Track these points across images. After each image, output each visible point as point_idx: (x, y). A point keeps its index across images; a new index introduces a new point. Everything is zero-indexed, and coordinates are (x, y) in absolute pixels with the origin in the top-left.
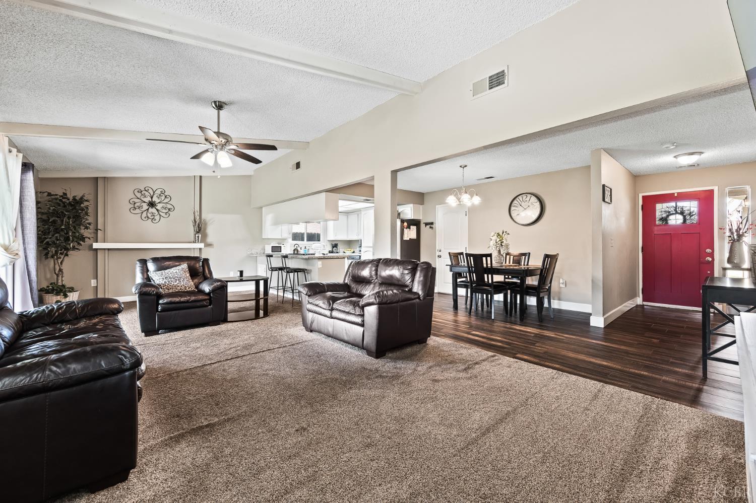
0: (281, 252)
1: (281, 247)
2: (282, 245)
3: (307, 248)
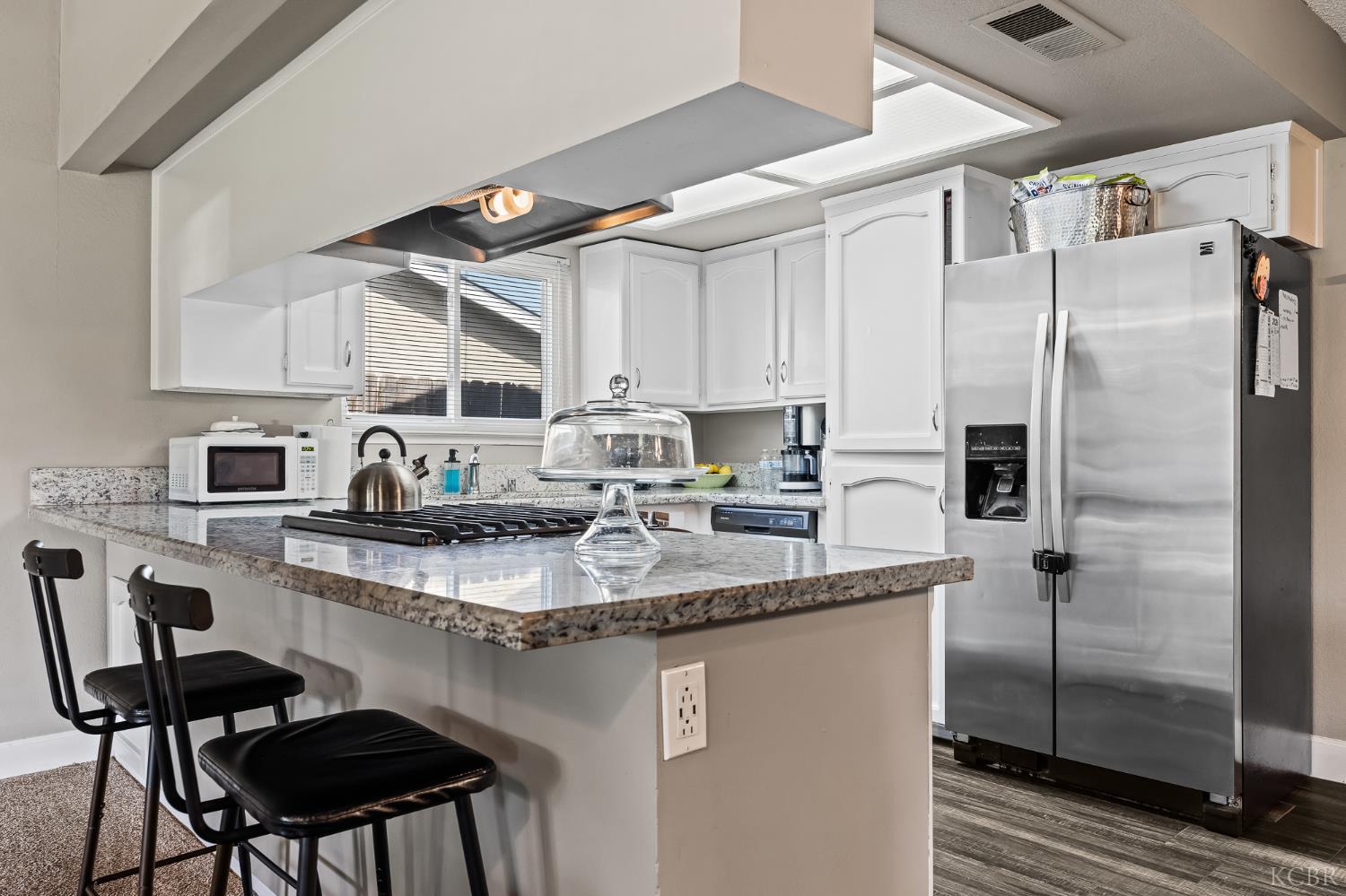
0: (280, 486)
1: (280, 451)
2: (291, 444)
3: (465, 458)
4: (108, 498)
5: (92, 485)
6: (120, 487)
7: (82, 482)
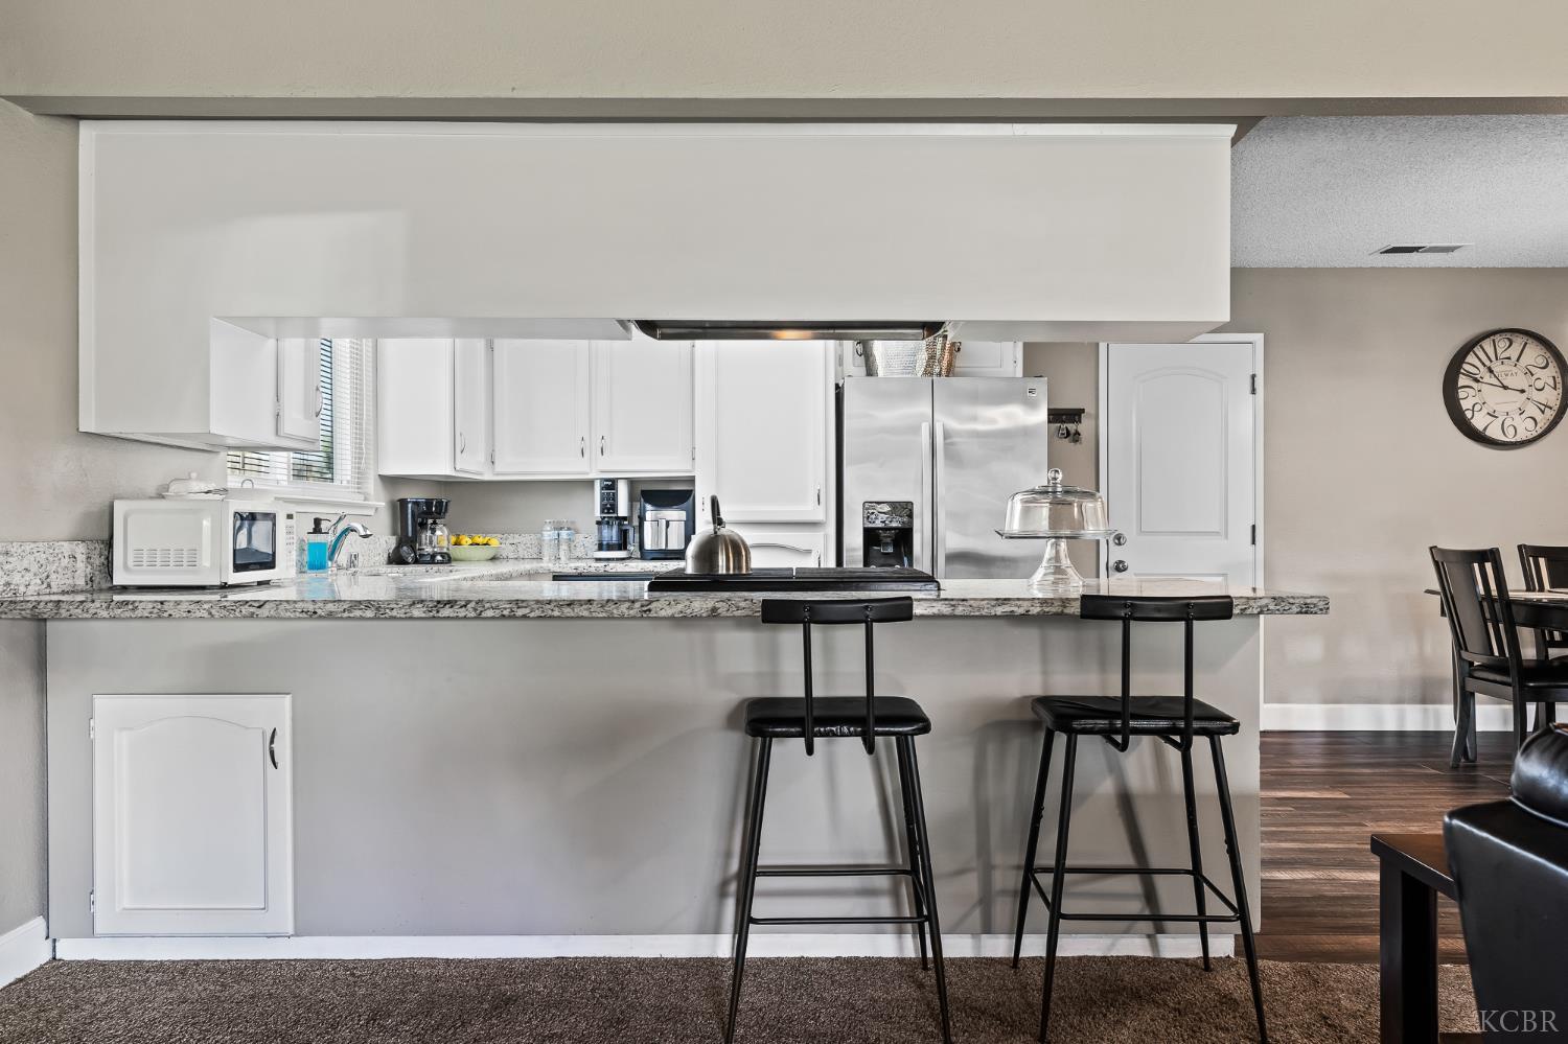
4: (49, 586)
5: (34, 568)
6: (59, 570)
7: (25, 564)
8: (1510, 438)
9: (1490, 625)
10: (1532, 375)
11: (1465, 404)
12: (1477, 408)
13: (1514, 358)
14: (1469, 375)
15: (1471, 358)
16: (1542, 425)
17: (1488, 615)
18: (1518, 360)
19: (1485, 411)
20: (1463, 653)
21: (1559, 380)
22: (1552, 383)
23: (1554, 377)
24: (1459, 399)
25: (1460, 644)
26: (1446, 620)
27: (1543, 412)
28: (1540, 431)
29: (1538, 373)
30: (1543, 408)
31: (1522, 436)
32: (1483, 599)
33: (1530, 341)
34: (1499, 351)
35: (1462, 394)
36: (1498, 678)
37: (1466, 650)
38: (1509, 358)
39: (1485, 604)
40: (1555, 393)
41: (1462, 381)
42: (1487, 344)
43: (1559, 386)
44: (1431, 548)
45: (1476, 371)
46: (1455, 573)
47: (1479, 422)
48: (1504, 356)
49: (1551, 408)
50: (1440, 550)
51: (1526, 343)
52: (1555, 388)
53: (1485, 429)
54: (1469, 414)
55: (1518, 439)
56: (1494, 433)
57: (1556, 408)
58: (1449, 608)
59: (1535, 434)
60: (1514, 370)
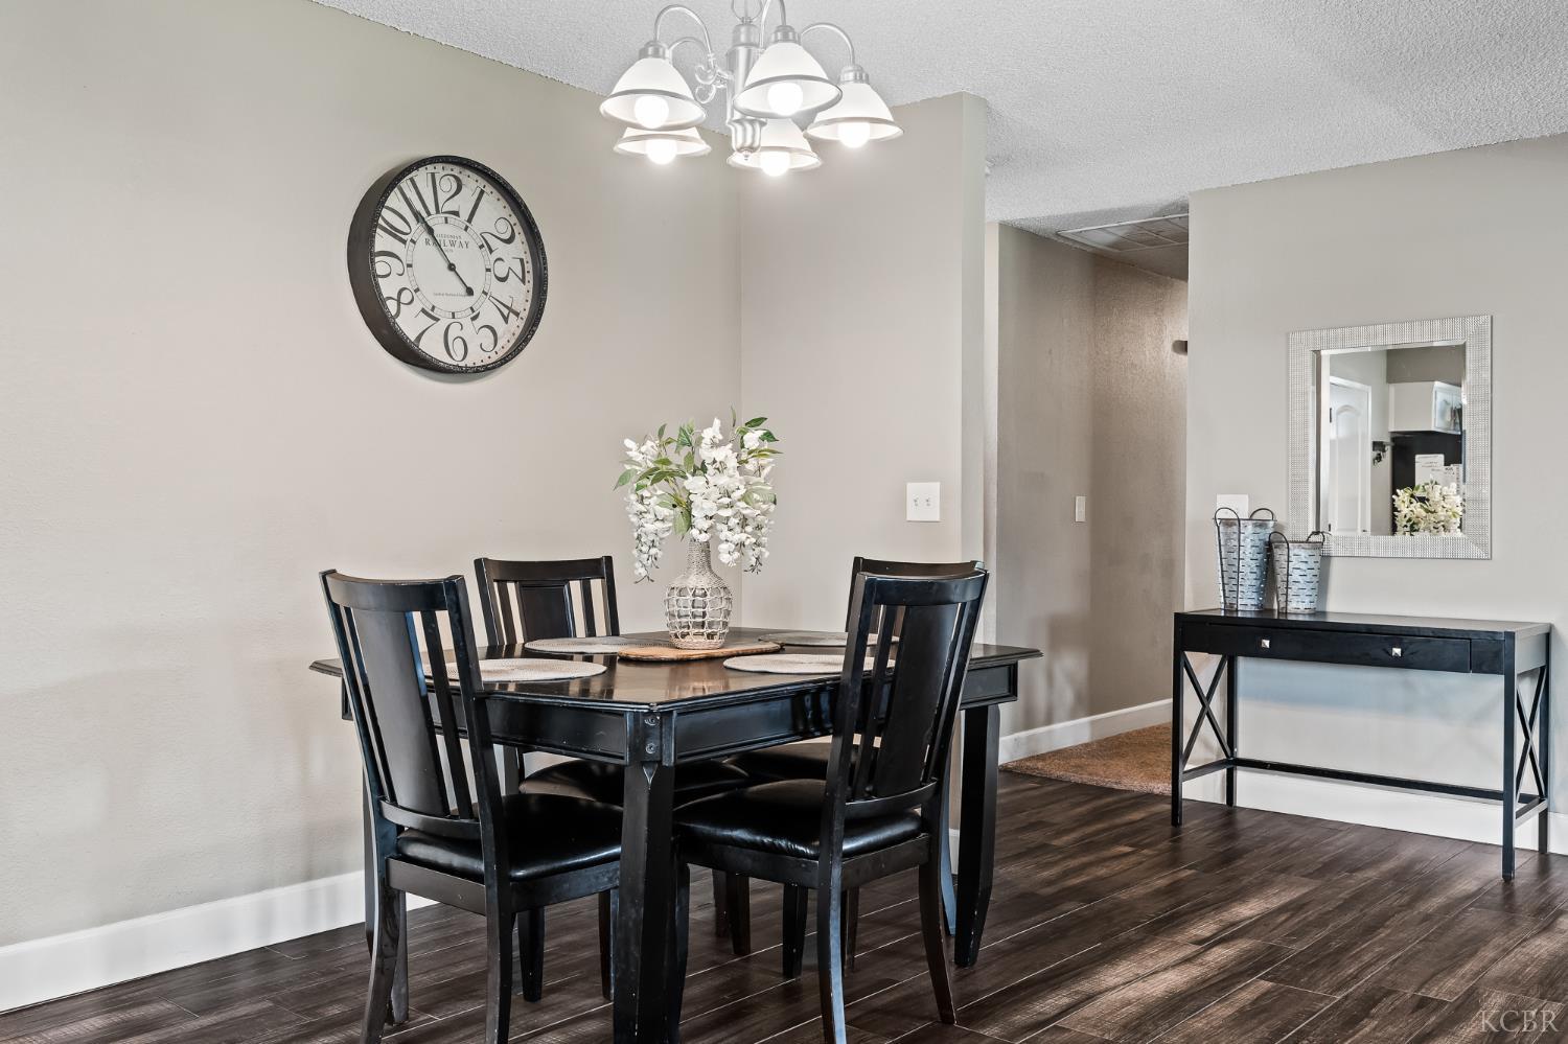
8: (456, 359)
9: (440, 739)
10: (491, 251)
11: (387, 288)
12: (406, 297)
13: (465, 215)
14: (394, 232)
15: (394, 200)
16: (506, 343)
17: (437, 719)
18: (470, 220)
19: (417, 306)
20: (386, 807)
21: (529, 267)
22: (519, 272)
23: (522, 260)
24: (376, 276)
25: (380, 786)
26: (352, 726)
27: (506, 319)
28: (501, 353)
29: (501, 249)
30: (506, 312)
31: (475, 358)
32: (430, 688)
33: (489, 189)
34: (442, 197)
35: (381, 267)
36: (457, 860)
37: (394, 801)
38: (456, 213)
39: (433, 699)
40: (524, 288)
41: (382, 241)
42: (421, 176)
43: (529, 277)
44: (324, 576)
45: (405, 229)
46: (373, 632)
47: (409, 324)
48: (449, 206)
49: (517, 314)
50: (343, 578)
51: (482, 192)
52: (523, 281)
53: (419, 338)
54: (392, 306)
55: (469, 362)
56: (432, 347)
57: (525, 315)
58: (358, 702)
59: (495, 358)
60: (465, 236)
